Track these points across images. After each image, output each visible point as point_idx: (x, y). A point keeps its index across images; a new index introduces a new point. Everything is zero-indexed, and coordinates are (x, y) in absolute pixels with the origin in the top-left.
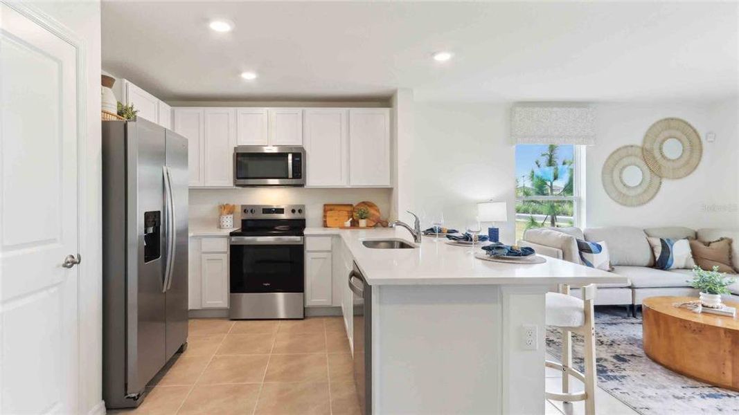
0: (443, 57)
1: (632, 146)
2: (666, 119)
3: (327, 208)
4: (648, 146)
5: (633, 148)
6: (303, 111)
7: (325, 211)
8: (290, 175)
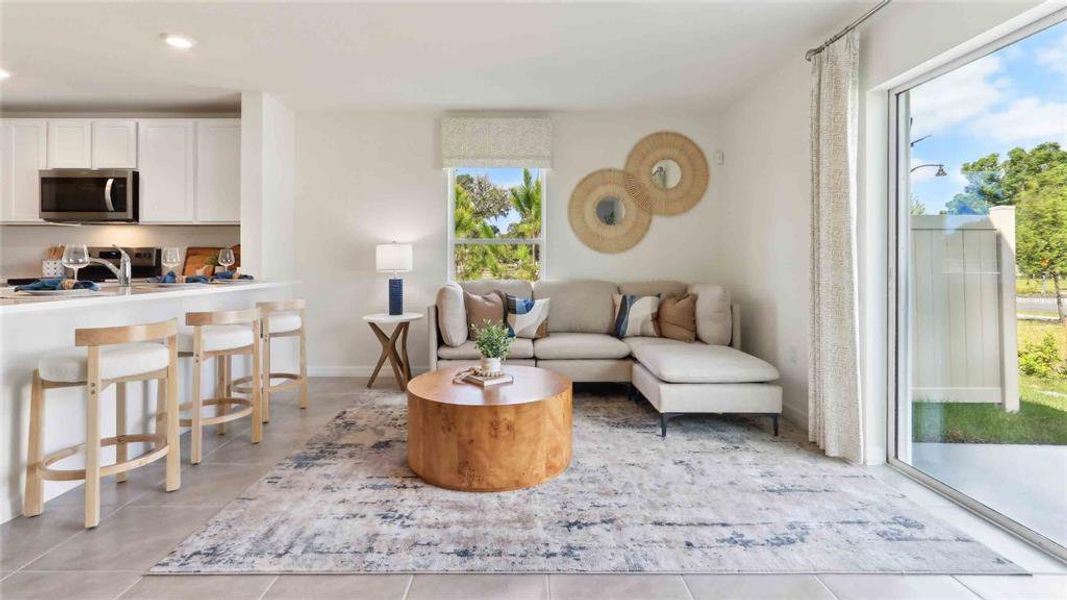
0: (179, 43)
1: (610, 170)
2: (657, 134)
3: (190, 252)
4: (631, 170)
5: (612, 174)
6: (137, 124)
7: (187, 257)
8: (110, 206)
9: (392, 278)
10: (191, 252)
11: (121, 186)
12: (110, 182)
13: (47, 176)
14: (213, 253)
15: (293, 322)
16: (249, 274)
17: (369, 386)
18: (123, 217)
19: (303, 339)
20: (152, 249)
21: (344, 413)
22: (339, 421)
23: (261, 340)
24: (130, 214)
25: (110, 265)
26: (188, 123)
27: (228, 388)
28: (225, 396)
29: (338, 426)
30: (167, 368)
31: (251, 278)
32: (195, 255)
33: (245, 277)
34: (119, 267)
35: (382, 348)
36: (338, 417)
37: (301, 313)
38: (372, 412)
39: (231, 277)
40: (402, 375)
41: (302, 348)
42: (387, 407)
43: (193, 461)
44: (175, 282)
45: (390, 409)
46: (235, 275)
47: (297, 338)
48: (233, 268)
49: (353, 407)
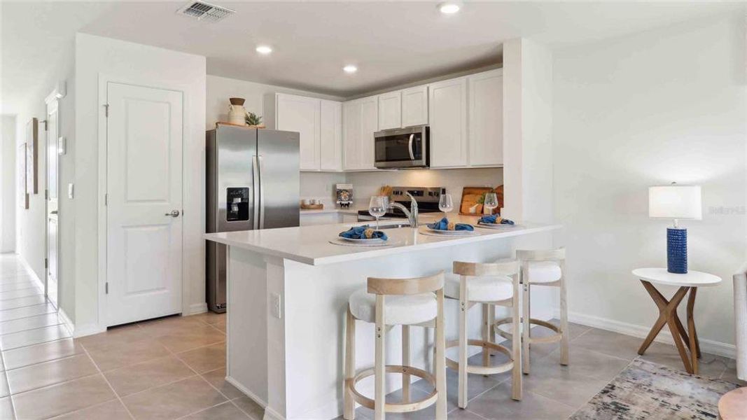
0: (450, 9)
3: (465, 191)
6: (428, 88)
7: (463, 195)
8: (412, 156)
9: (672, 227)
10: (467, 191)
11: (419, 139)
12: (412, 137)
13: (378, 136)
14: (481, 193)
15: (554, 273)
16: (510, 219)
17: (641, 352)
18: (419, 164)
19: (563, 292)
20: (439, 188)
21: (613, 387)
22: (607, 400)
23: (521, 286)
24: (424, 162)
25: (404, 209)
26: (462, 80)
27: (492, 328)
28: (489, 341)
29: (606, 406)
30: (436, 318)
31: (512, 223)
32: (469, 194)
33: (506, 222)
34: (410, 211)
35: (659, 311)
36: (605, 392)
37: (562, 263)
38: (649, 397)
39: (494, 222)
40: (688, 352)
41: (563, 300)
42: (669, 394)
43: (460, 405)
44: (447, 229)
45: (674, 401)
46: (498, 220)
47: (558, 289)
48: (497, 211)
49: (623, 381)
